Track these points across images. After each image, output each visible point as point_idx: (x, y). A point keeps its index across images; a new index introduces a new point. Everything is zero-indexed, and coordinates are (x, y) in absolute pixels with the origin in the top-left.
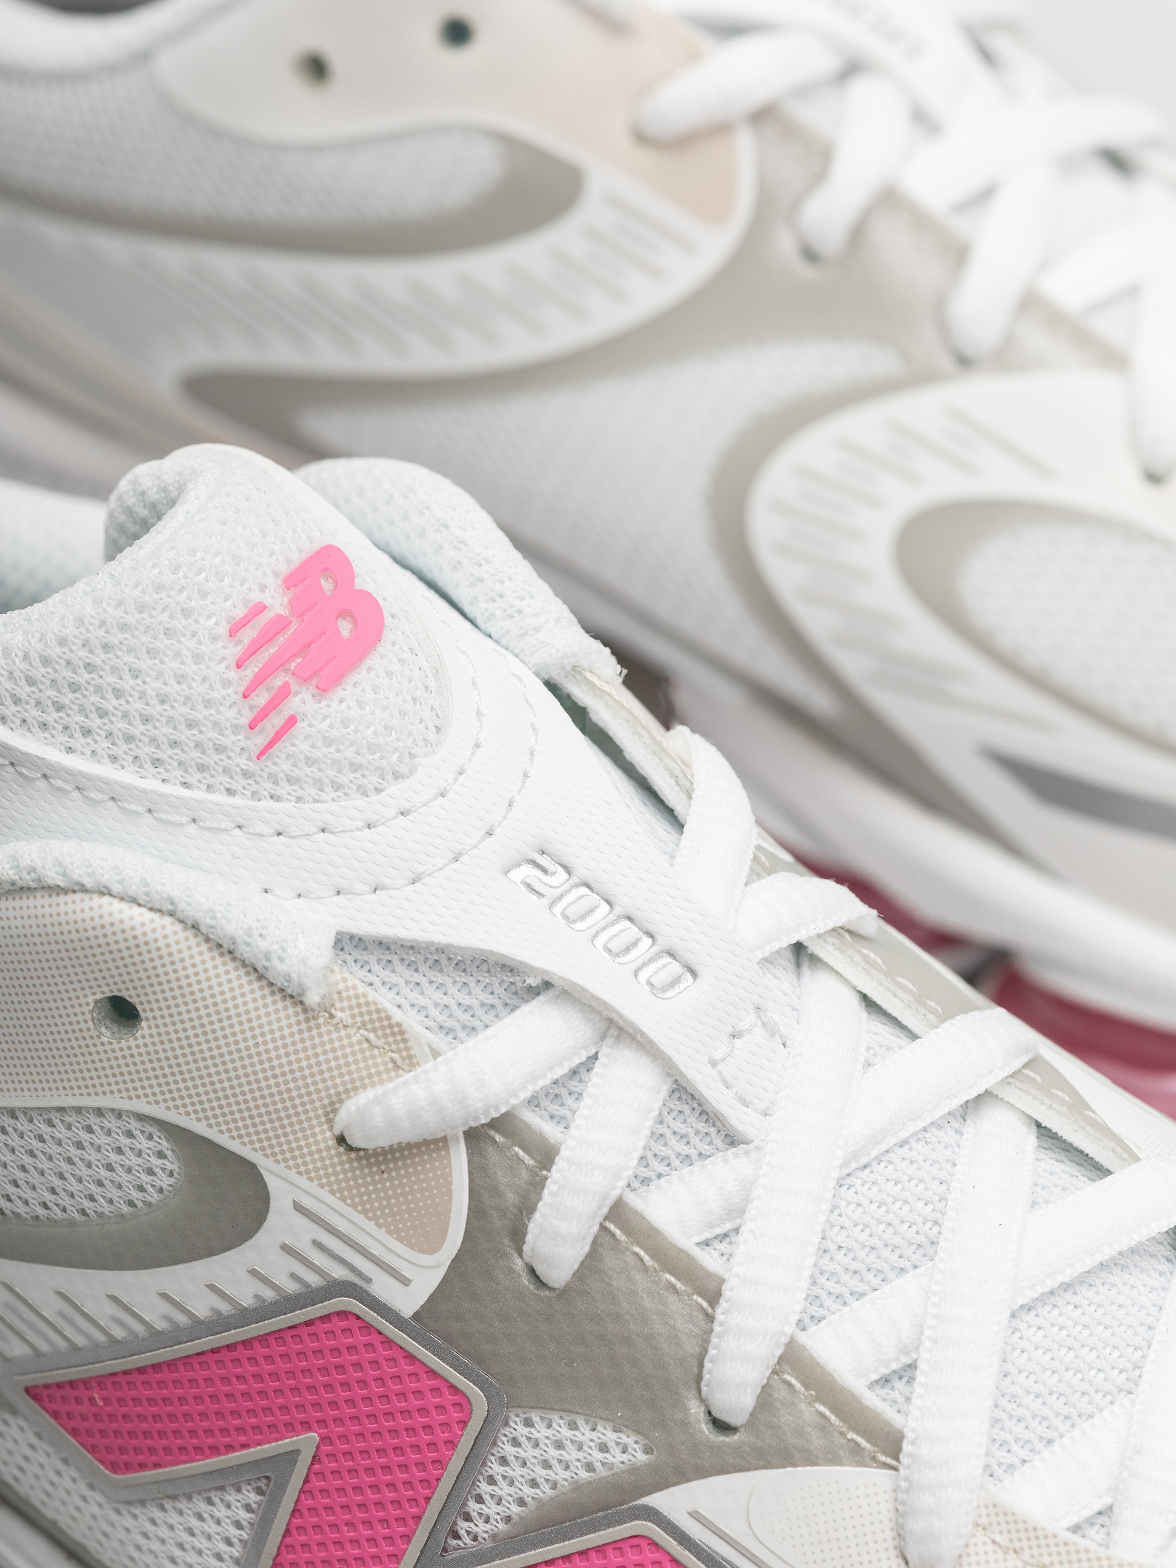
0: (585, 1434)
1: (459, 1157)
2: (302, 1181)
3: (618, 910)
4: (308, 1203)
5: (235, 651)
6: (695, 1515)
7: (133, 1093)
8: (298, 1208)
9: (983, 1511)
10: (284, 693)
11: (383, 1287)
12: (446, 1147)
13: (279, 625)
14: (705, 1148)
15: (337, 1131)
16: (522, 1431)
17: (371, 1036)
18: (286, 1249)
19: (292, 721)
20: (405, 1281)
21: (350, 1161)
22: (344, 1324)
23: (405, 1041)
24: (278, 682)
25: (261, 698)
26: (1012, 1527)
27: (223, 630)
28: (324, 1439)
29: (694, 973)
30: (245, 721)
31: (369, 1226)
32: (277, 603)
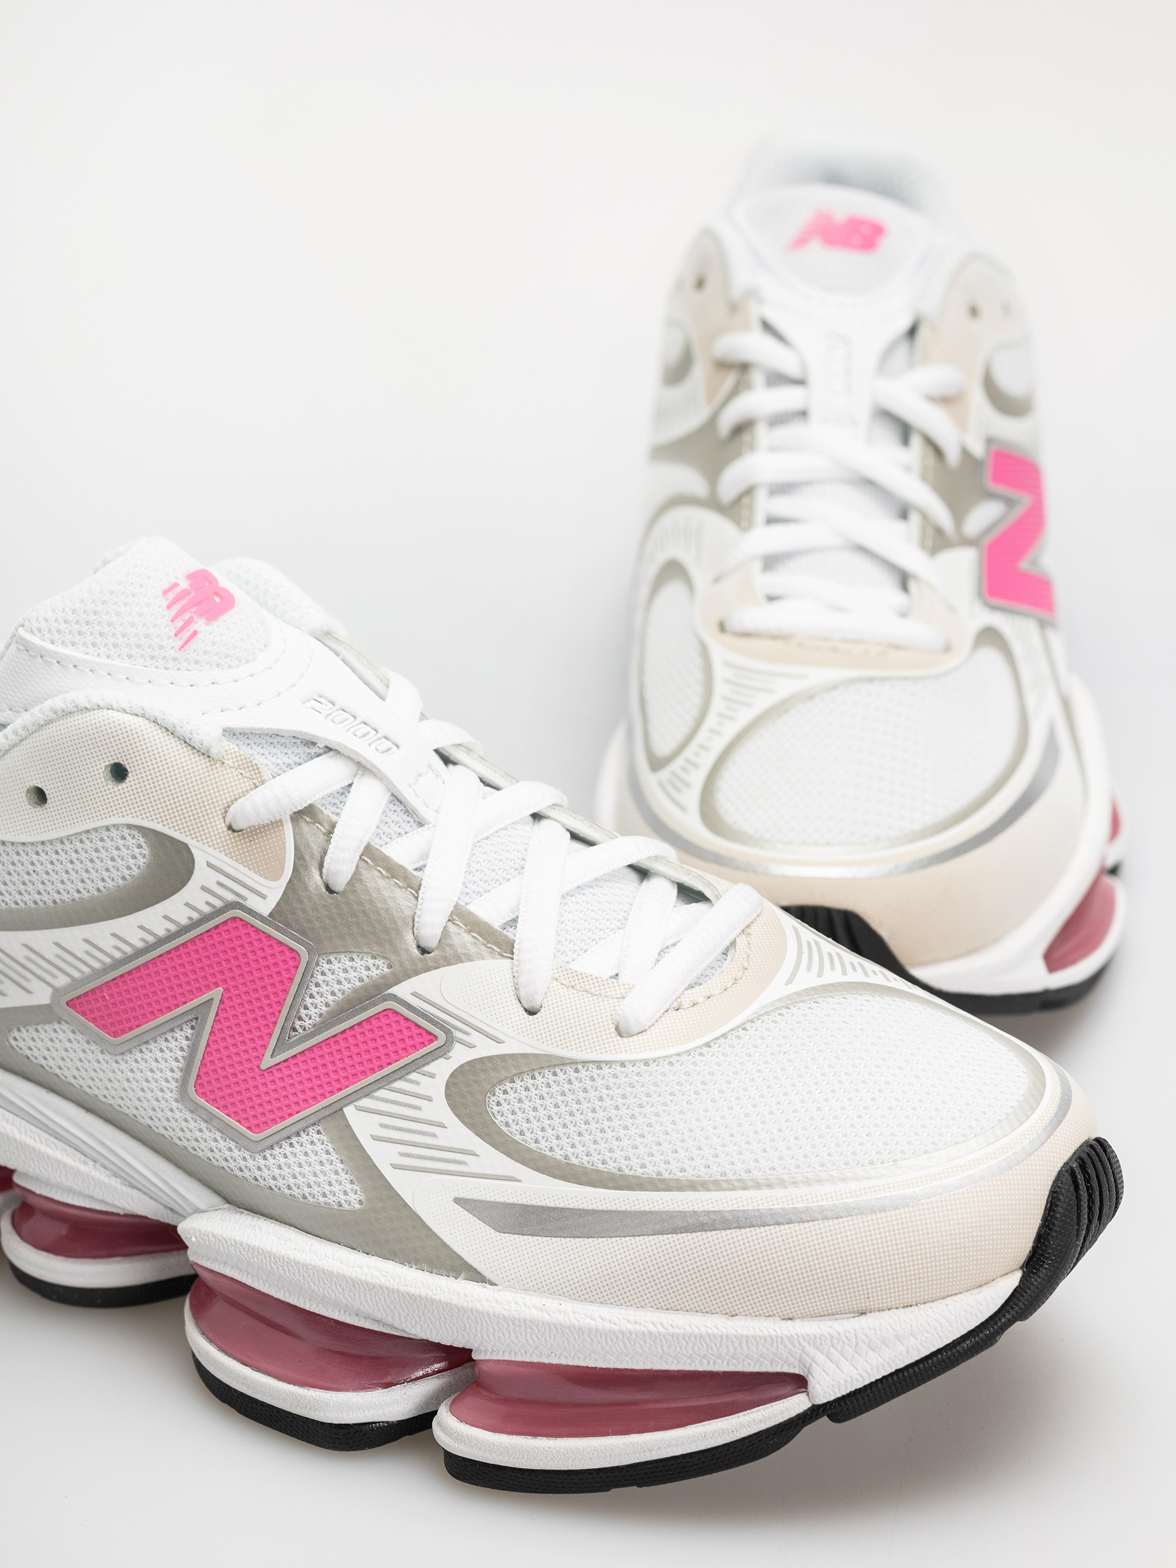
0: (358, 963)
1: (288, 829)
2: (211, 850)
3: (359, 720)
4: (214, 862)
5: (165, 603)
6: (415, 994)
7: (125, 813)
8: (209, 865)
9: (556, 971)
10: (190, 621)
11: (253, 902)
12: (282, 825)
13: (184, 594)
14: (407, 828)
15: (227, 822)
16: (326, 967)
17: (243, 772)
18: (204, 888)
19: (195, 633)
20: (263, 897)
21: (234, 837)
22: (234, 925)
23: (259, 773)
24: (187, 616)
25: (179, 623)
26: (570, 975)
27: (160, 593)
28: (227, 990)
29: (398, 747)
30: (172, 633)
31: (245, 870)
32: (184, 584)
